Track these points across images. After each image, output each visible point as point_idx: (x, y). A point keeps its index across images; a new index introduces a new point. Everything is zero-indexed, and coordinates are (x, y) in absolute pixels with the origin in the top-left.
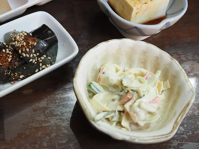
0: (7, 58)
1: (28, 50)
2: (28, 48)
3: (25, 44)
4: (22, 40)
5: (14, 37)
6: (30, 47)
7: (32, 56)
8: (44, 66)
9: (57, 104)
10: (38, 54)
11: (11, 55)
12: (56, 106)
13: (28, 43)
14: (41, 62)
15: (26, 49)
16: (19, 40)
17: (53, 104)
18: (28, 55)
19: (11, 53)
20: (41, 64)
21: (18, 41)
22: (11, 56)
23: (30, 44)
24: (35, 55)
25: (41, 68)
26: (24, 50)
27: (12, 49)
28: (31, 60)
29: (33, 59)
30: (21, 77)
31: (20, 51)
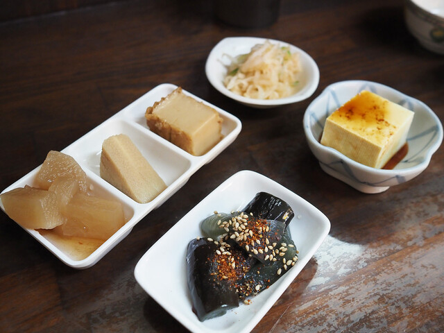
0: (230, 264)
1: (258, 242)
2: (258, 238)
3: (251, 233)
4: (244, 228)
5: (228, 225)
6: (261, 236)
7: (266, 250)
8: (290, 262)
9: (300, 324)
10: (275, 244)
11: (232, 256)
12: (300, 328)
13: (256, 231)
14: (284, 257)
15: (255, 241)
16: (240, 229)
17: (293, 325)
18: (261, 251)
19: (230, 254)
20: (284, 259)
21: (239, 232)
22: (233, 259)
23: (260, 232)
24: (271, 247)
25: (285, 266)
26: (253, 244)
27: (229, 246)
28: (267, 257)
29: (269, 255)
30: (258, 288)
31: (247, 247)
